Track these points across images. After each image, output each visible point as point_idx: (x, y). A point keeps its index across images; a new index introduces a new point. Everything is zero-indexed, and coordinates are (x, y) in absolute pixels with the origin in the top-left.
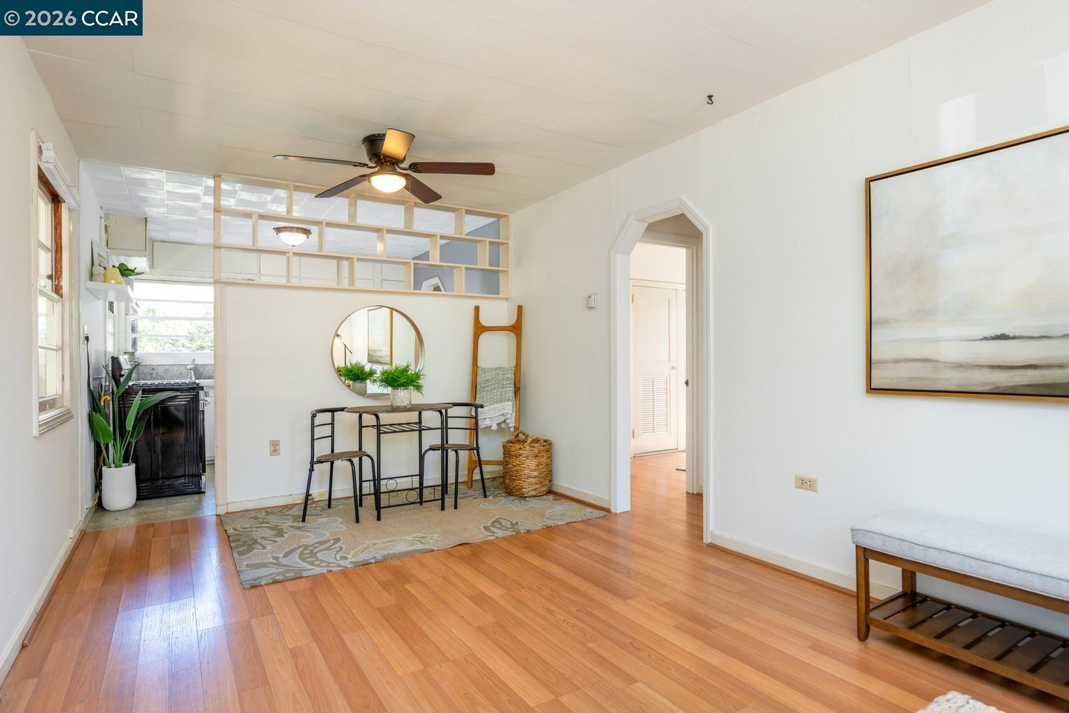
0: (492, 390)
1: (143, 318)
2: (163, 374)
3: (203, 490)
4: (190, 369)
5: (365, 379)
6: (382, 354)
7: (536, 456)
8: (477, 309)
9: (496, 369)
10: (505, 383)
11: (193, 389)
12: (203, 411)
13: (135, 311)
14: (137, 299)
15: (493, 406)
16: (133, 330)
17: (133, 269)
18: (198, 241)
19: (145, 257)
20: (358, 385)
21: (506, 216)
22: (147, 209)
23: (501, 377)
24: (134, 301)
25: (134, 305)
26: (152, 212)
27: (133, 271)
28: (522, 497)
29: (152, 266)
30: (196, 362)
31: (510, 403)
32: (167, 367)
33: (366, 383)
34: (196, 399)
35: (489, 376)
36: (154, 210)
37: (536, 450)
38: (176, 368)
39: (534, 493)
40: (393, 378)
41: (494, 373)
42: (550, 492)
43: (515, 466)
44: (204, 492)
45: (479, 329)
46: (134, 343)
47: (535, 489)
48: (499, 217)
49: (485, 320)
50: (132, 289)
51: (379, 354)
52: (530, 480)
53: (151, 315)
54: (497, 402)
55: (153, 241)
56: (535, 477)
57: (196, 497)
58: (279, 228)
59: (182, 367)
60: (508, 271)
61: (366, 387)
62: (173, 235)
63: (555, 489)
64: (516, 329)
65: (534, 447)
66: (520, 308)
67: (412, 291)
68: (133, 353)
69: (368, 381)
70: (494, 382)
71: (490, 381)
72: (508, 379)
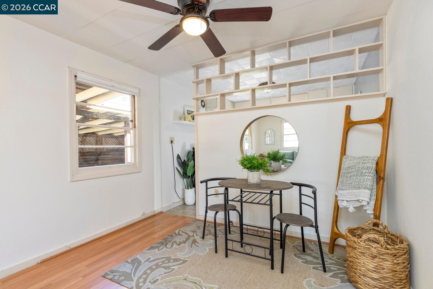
8: (348, 109)
15: (350, 191)
31: (368, 191)
45: (348, 125)
54: (355, 188)
60: (383, 69)
64: (382, 121)
66: (388, 100)
70: (354, 170)
71: (350, 169)
72: (368, 168)
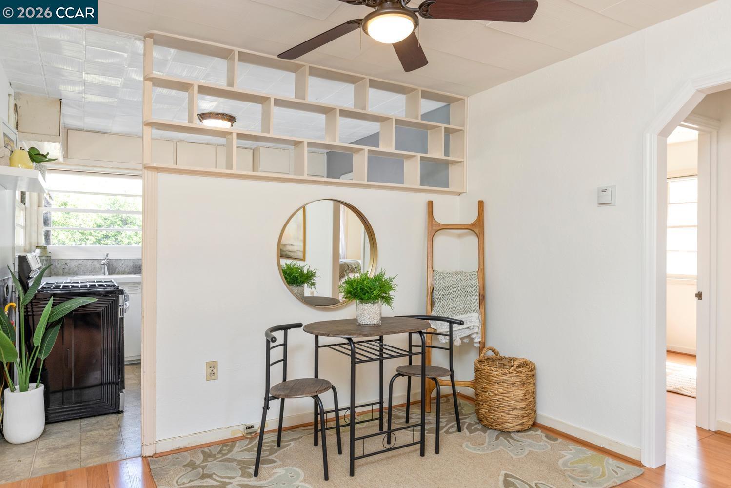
0: (453, 298)
1: (56, 210)
2: (76, 269)
3: (121, 410)
4: (104, 264)
5: (303, 282)
6: (295, 248)
7: (523, 384)
8: (430, 204)
9: (457, 273)
10: (469, 290)
11: (111, 292)
12: (123, 318)
13: (48, 203)
14: (48, 190)
16: (46, 222)
17: (45, 154)
18: (116, 128)
19: (59, 142)
20: (295, 289)
21: (462, 99)
22: (62, 88)
23: (464, 283)
24: (47, 191)
25: (48, 198)
26: (68, 91)
27: (45, 156)
28: (505, 433)
29: (66, 155)
30: (110, 257)
31: (476, 314)
32: (80, 262)
33: (303, 287)
34: (114, 305)
35: (450, 281)
36: (70, 88)
37: (523, 376)
38: (89, 263)
39: (519, 428)
40: (362, 290)
41: (455, 278)
42: (535, 425)
43: (497, 395)
44: (122, 412)
45: (434, 228)
46: (47, 235)
47: (522, 424)
48: (449, 101)
49: (440, 217)
50: (44, 178)
51: (289, 248)
52: (516, 412)
53: (63, 207)
54: (460, 313)
55: (68, 130)
56: (522, 409)
57: (113, 418)
58: (203, 114)
59: (96, 262)
60: (463, 161)
61: (303, 291)
62: (90, 122)
63: (540, 421)
64: (477, 228)
65: (521, 372)
66: (481, 204)
67: (366, 182)
68: (45, 248)
69: (306, 285)
70: (455, 289)
71: (451, 288)
72: (472, 286)
